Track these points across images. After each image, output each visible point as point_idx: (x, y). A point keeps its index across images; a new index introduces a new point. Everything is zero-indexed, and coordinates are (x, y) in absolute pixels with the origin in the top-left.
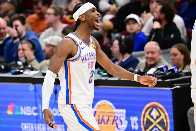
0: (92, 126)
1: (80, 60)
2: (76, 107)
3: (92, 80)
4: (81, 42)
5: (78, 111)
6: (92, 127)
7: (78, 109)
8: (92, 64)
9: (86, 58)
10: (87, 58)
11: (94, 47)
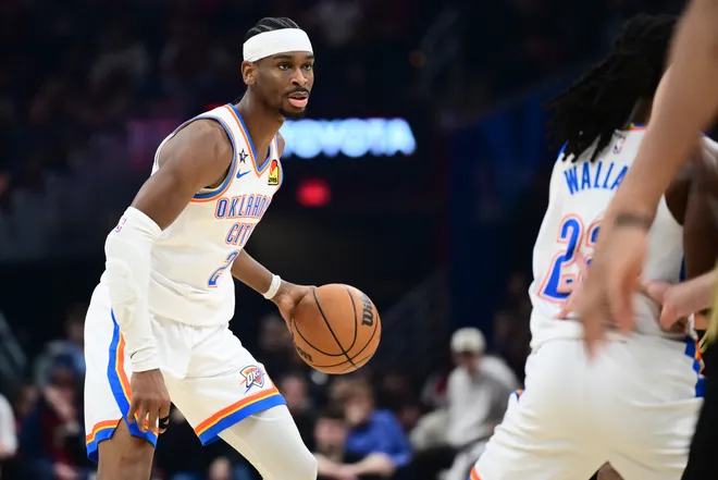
4: (247, 152)
8: (243, 231)
9: (233, 208)
10: (238, 207)
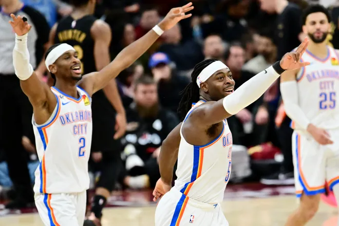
2: (49, 202)
3: (84, 152)
11: (87, 103)
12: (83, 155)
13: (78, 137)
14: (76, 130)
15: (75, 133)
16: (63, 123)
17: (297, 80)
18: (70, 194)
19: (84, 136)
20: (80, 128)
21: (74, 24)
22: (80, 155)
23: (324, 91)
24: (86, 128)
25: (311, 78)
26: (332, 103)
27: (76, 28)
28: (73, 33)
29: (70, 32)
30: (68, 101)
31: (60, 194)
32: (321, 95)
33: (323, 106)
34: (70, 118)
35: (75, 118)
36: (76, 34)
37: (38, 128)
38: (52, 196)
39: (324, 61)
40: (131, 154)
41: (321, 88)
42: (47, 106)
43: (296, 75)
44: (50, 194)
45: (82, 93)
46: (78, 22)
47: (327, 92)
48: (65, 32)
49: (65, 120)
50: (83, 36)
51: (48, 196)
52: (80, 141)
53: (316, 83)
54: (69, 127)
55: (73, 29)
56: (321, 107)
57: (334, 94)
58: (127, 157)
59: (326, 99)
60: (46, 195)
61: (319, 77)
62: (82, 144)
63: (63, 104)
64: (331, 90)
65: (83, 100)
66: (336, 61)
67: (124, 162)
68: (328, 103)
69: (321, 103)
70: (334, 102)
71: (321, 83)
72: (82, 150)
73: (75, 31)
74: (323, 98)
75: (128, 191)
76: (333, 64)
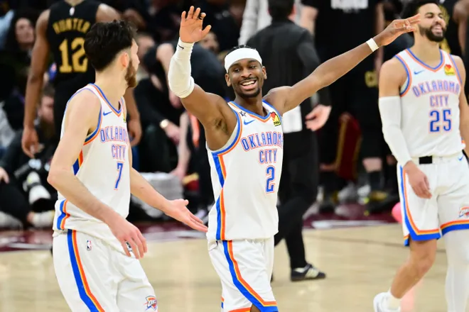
0: (257, 292)
1: (239, 145)
2: (232, 253)
3: (272, 186)
5: (235, 262)
6: (256, 294)
7: (236, 259)
9: (252, 142)
11: (277, 123)
12: (272, 190)
13: (266, 166)
14: (263, 157)
15: (261, 161)
16: (246, 149)
17: (401, 95)
18: (256, 241)
19: (273, 164)
20: (268, 154)
21: (72, 11)
22: (268, 190)
23: (436, 108)
24: (275, 155)
25: (419, 92)
26: (446, 124)
27: (76, 15)
28: (73, 23)
29: (69, 22)
30: (252, 119)
31: (244, 240)
32: (431, 114)
33: (435, 128)
34: (255, 141)
35: (261, 141)
36: (77, 23)
37: (213, 154)
38: (233, 244)
39: (435, 69)
40: (35, 184)
41: (432, 105)
42: (223, 125)
43: (400, 88)
44: (231, 241)
45: (270, 109)
46: (77, 8)
47: (440, 109)
48: (62, 23)
49: (249, 144)
50: (87, 25)
51: (228, 243)
52: (268, 172)
53: (425, 98)
54: (254, 152)
55: (73, 17)
56: (432, 130)
57: (449, 111)
58: (30, 188)
59: (438, 120)
60: (225, 242)
61: (429, 90)
62: (270, 176)
63: (246, 123)
64: (445, 107)
65: (271, 118)
66: (452, 70)
67: (27, 194)
68: (441, 123)
69: (432, 123)
70: (450, 121)
71: (431, 98)
72: (271, 183)
73: (76, 20)
74: (434, 118)
75: (31, 230)
76: (447, 74)
